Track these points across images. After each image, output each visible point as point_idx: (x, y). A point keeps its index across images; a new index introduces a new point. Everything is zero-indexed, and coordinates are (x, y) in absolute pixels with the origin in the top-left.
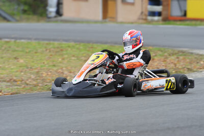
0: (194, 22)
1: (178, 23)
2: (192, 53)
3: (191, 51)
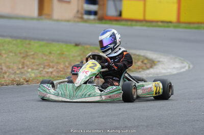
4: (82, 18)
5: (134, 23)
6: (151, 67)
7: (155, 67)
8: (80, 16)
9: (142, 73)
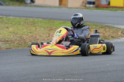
0: (114, 9)
1: (105, 9)
2: (114, 27)
3: (113, 26)
4: (85, 6)
5: (117, 9)
8: (84, 5)
9: (121, 39)
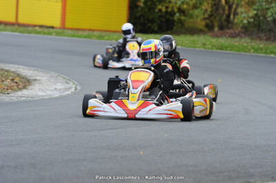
6: (25, 87)
7: (30, 87)
